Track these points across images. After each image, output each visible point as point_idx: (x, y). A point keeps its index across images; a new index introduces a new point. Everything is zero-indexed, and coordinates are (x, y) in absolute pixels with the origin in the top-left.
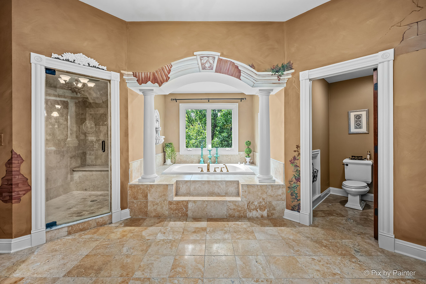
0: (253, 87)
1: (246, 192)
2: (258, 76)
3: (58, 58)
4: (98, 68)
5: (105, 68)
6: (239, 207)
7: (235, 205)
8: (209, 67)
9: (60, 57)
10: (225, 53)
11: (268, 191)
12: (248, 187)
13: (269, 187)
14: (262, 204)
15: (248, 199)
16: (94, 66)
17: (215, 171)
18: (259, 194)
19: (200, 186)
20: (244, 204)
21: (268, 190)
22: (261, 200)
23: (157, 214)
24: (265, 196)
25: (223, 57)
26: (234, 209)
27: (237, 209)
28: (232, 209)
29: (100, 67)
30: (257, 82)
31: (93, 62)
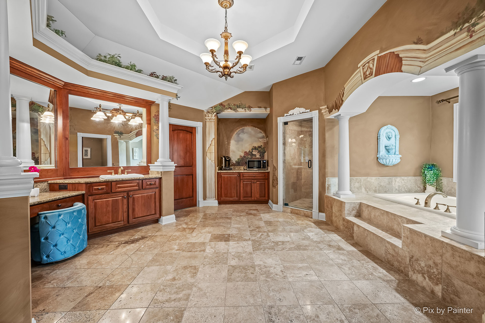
0: (420, 73)
1: (408, 238)
2: (427, 51)
3: (287, 116)
4: (305, 112)
5: (309, 111)
6: (399, 255)
7: (394, 250)
8: (369, 74)
9: (288, 114)
10: (384, 47)
11: (444, 254)
12: (411, 233)
13: (448, 247)
14: (432, 271)
15: (411, 250)
16: (303, 113)
17: (437, 208)
18: (429, 251)
19: (379, 216)
20: (406, 255)
21: (444, 251)
22: (431, 263)
23: (337, 225)
24: (438, 260)
25: (382, 52)
26: (393, 256)
27: (396, 256)
28: (390, 254)
29: (306, 111)
30: (426, 63)
31: (303, 110)
